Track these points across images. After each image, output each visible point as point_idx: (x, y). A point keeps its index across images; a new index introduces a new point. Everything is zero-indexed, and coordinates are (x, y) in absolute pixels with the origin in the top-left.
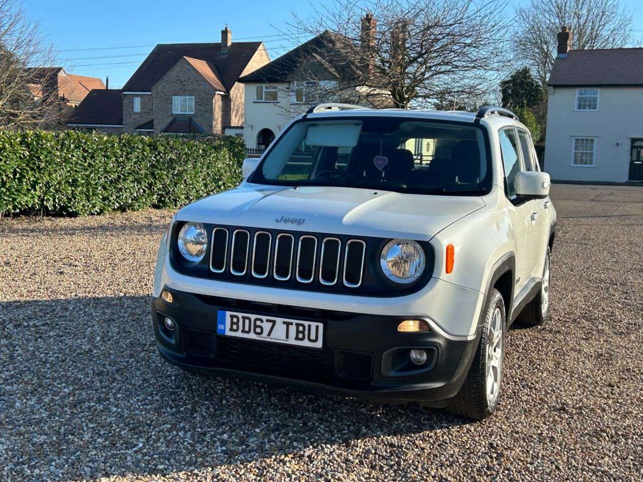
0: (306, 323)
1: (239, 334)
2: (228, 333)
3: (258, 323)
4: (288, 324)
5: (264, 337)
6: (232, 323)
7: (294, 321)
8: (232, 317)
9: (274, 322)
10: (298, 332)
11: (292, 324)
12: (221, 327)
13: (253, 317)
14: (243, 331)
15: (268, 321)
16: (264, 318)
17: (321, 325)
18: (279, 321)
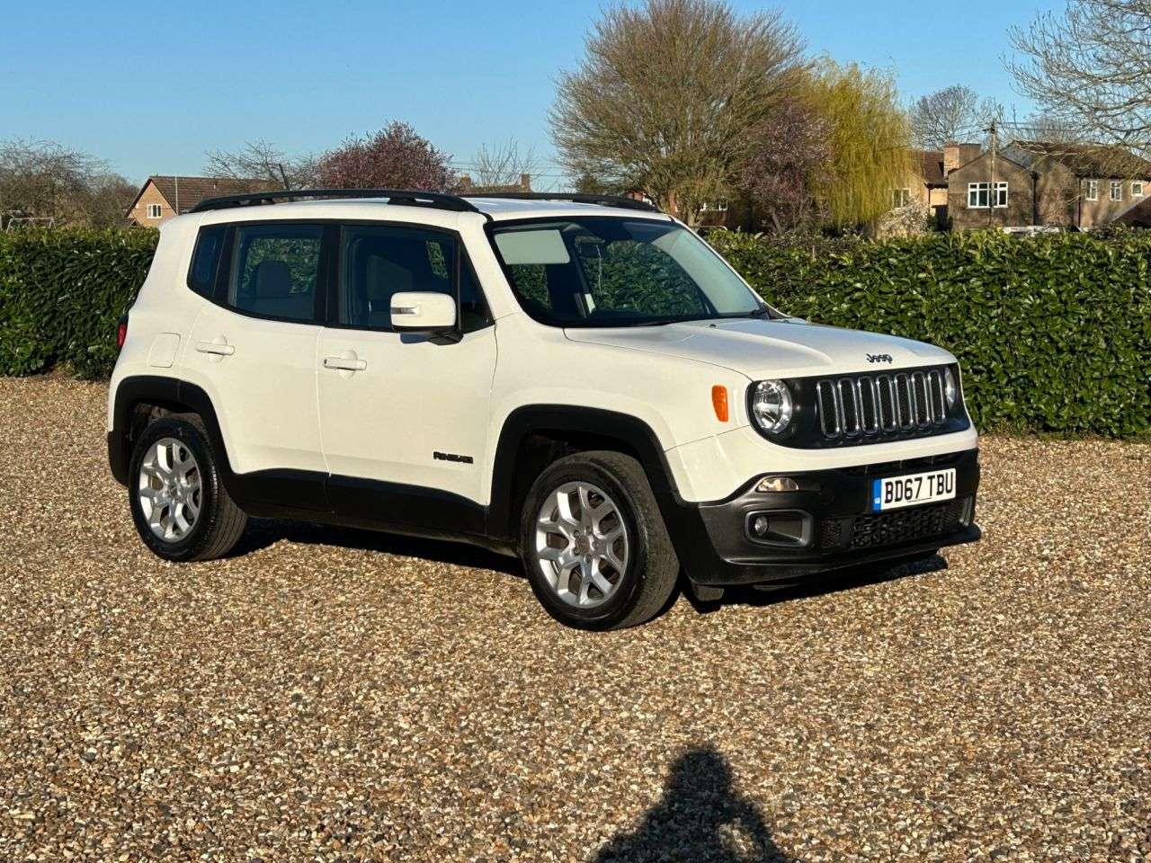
0: (943, 472)
1: (894, 505)
2: (885, 506)
3: (909, 485)
4: (931, 478)
5: (914, 502)
6: (888, 492)
7: (936, 473)
8: (887, 484)
9: (920, 479)
10: (939, 484)
11: (933, 477)
12: (877, 501)
13: (903, 478)
14: (897, 500)
15: (916, 480)
16: (912, 477)
17: (954, 470)
18: (924, 476)
